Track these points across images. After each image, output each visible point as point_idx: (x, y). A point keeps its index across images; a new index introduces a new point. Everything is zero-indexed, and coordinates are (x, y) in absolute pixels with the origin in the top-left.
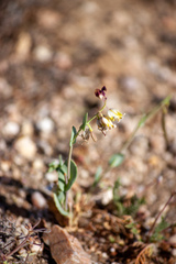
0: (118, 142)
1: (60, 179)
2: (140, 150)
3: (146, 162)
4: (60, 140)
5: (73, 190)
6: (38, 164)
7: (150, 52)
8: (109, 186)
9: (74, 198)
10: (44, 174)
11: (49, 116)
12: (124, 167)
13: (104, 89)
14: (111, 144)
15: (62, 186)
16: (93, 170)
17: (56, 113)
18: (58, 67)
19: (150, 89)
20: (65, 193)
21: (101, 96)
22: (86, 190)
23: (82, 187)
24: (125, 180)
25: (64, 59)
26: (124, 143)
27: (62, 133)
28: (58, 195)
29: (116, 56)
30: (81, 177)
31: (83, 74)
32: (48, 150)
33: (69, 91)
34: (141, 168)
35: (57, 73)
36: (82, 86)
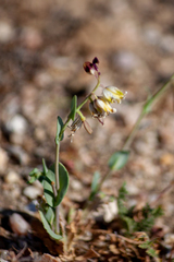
0: (116, 140)
1: (46, 191)
2: (148, 147)
3: (158, 162)
4: (39, 144)
5: (64, 206)
6: (13, 177)
7: (146, 18)
8: (112, 196)
9: (67, 218)
10: (22, 190)
11: (21, 113)
12: (128, 171)
13: (96, 61)
14: (107, 142)
15: (49, 200)
16: (87, 179)
17: (29, 108)
18: (26, 47)
19: (152, 66)
20: (54, 210)
21: (93, 71)
22: (81, 205)
23: (75, 202)
24: (132, 189)
25: (32, 36)
26: (125, 140)
27: (40, 134)
28: (45, 212)
29: (103, 26)
30: (72, 189)
31: (60, 54)
32: (24, 158)
33: (43, 78)
34: (152, 170)
35: (25, 55)
36: (61, 69)
